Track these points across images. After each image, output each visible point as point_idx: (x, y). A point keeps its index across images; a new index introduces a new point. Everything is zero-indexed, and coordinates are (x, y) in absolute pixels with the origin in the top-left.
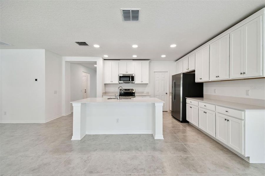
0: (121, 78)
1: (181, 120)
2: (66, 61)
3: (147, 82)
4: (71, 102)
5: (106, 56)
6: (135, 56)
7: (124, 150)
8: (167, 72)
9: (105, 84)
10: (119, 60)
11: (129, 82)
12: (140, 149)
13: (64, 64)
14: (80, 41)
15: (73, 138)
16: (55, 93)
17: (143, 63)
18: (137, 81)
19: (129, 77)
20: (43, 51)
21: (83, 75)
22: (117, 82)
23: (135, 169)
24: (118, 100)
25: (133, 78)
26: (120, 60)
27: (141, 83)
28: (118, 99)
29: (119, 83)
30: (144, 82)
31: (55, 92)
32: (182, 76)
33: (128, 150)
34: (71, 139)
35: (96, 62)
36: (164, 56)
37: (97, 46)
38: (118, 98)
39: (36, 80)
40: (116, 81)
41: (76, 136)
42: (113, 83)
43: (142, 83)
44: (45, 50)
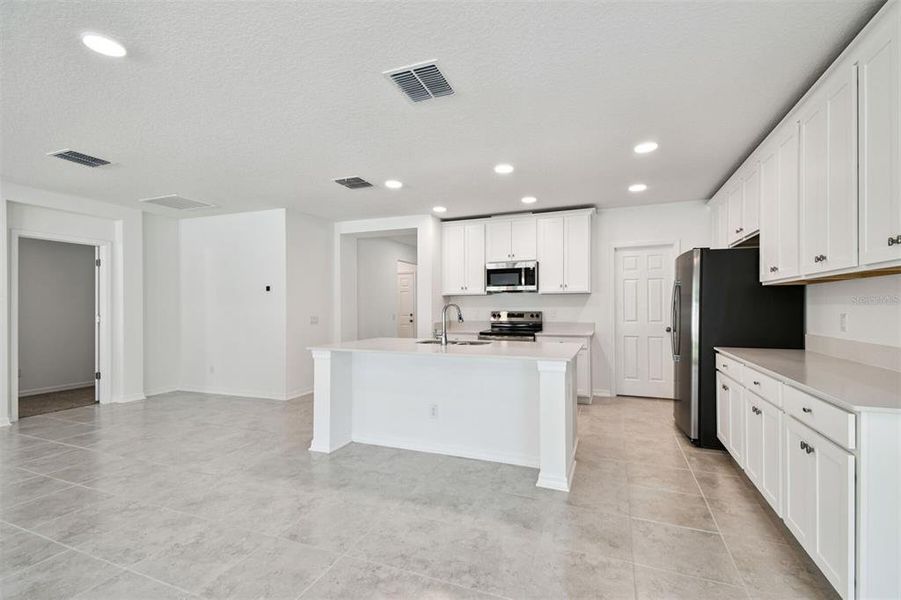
0: (493, 276)
1: (694, 435)
2: (342, 235)
3: (585, 288)
4: (308, 348)
5: (440, 210)
6: (529, 201)
7: (413, 500)
8: (671, 245)
9: (447, 298)
10: (489, 216)
11: (519, 288)
12: (461, 507)
13: (337, 241)
14: (346, 178)
15: (315, 447)
16: (312, 323)
17: (566, 219)
18: (547, 283)
19: (519, 271)
20: (279, 215)
21: (399, 271)
22: (482, 292)
23: (402, 556)
24: (443, 347)
25: (530, 275)
26: (493, 218)
27: (561, 291)
28: (440, 342)
29: (489, 293)
30: (572, 288)
31: (314, 321)
32: (697, 261)
33: (425, 503)
34: (310, 446)
35: (416, 229)
36: (638, 188)
37: (393, 184)
38: (444, 342)
39: (268, 289)
40: (478, 285)
41: (321, 444)
42: (469, 291)
43: (567, 290)
44: (287, 209)
